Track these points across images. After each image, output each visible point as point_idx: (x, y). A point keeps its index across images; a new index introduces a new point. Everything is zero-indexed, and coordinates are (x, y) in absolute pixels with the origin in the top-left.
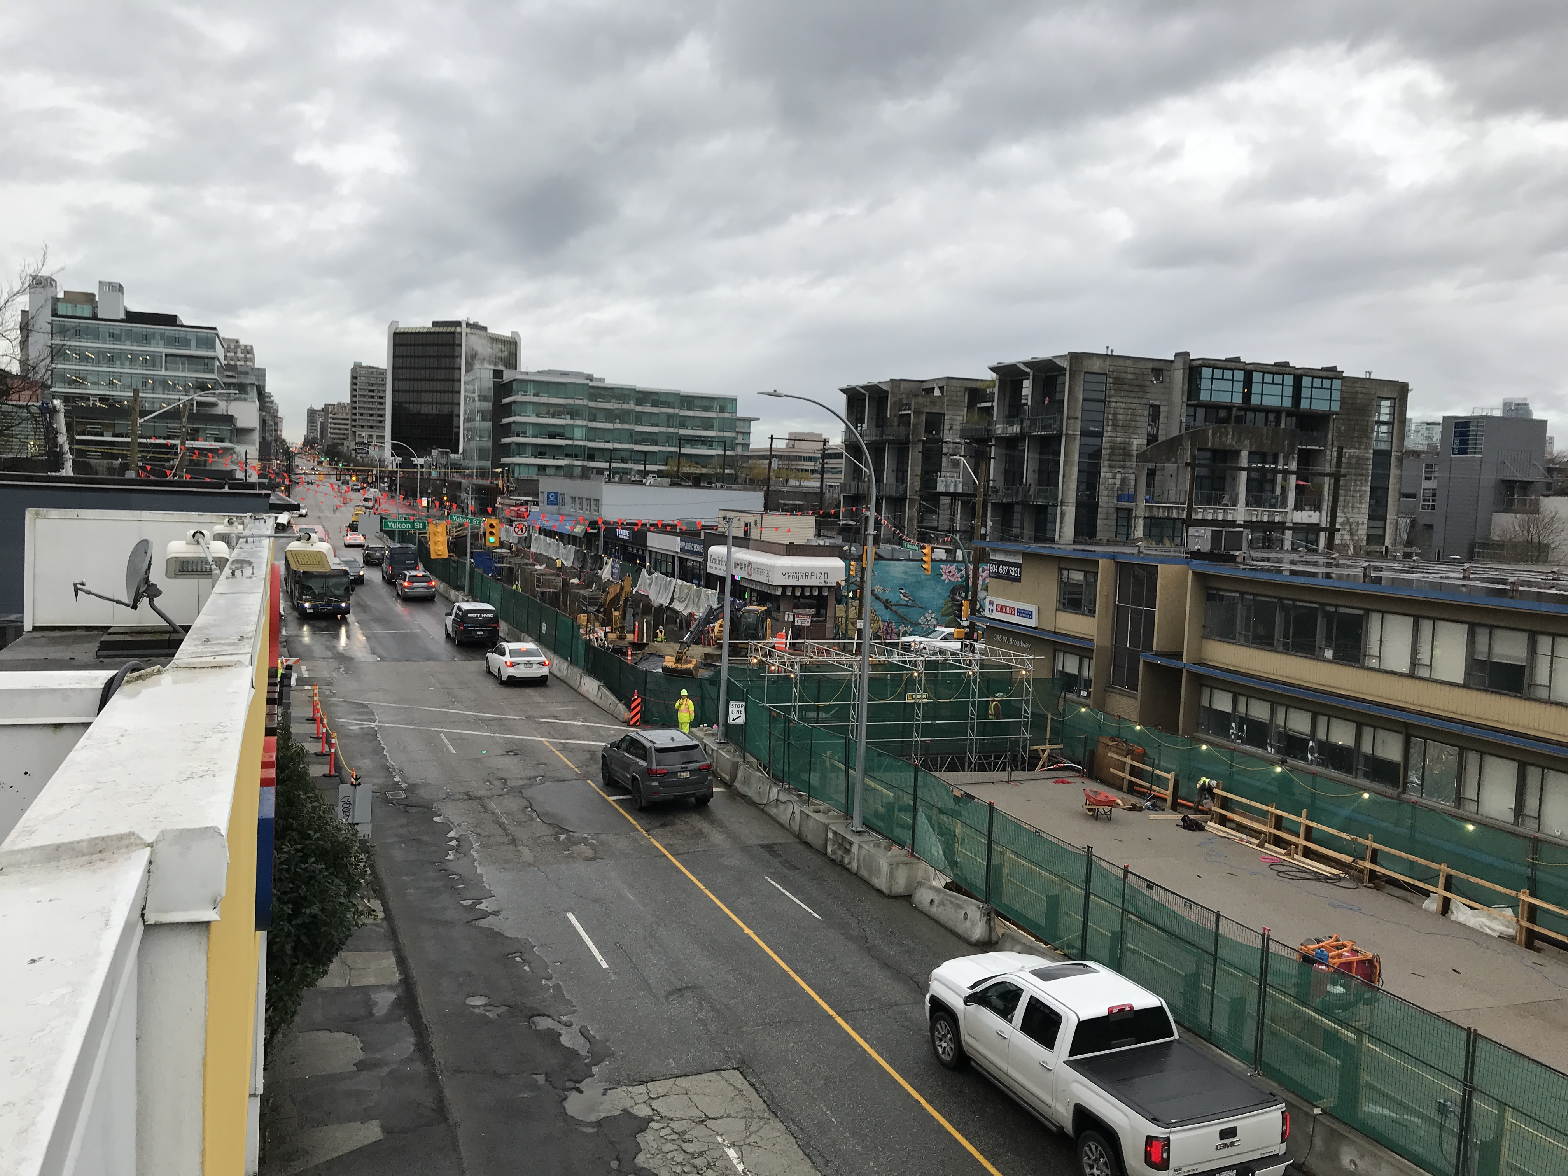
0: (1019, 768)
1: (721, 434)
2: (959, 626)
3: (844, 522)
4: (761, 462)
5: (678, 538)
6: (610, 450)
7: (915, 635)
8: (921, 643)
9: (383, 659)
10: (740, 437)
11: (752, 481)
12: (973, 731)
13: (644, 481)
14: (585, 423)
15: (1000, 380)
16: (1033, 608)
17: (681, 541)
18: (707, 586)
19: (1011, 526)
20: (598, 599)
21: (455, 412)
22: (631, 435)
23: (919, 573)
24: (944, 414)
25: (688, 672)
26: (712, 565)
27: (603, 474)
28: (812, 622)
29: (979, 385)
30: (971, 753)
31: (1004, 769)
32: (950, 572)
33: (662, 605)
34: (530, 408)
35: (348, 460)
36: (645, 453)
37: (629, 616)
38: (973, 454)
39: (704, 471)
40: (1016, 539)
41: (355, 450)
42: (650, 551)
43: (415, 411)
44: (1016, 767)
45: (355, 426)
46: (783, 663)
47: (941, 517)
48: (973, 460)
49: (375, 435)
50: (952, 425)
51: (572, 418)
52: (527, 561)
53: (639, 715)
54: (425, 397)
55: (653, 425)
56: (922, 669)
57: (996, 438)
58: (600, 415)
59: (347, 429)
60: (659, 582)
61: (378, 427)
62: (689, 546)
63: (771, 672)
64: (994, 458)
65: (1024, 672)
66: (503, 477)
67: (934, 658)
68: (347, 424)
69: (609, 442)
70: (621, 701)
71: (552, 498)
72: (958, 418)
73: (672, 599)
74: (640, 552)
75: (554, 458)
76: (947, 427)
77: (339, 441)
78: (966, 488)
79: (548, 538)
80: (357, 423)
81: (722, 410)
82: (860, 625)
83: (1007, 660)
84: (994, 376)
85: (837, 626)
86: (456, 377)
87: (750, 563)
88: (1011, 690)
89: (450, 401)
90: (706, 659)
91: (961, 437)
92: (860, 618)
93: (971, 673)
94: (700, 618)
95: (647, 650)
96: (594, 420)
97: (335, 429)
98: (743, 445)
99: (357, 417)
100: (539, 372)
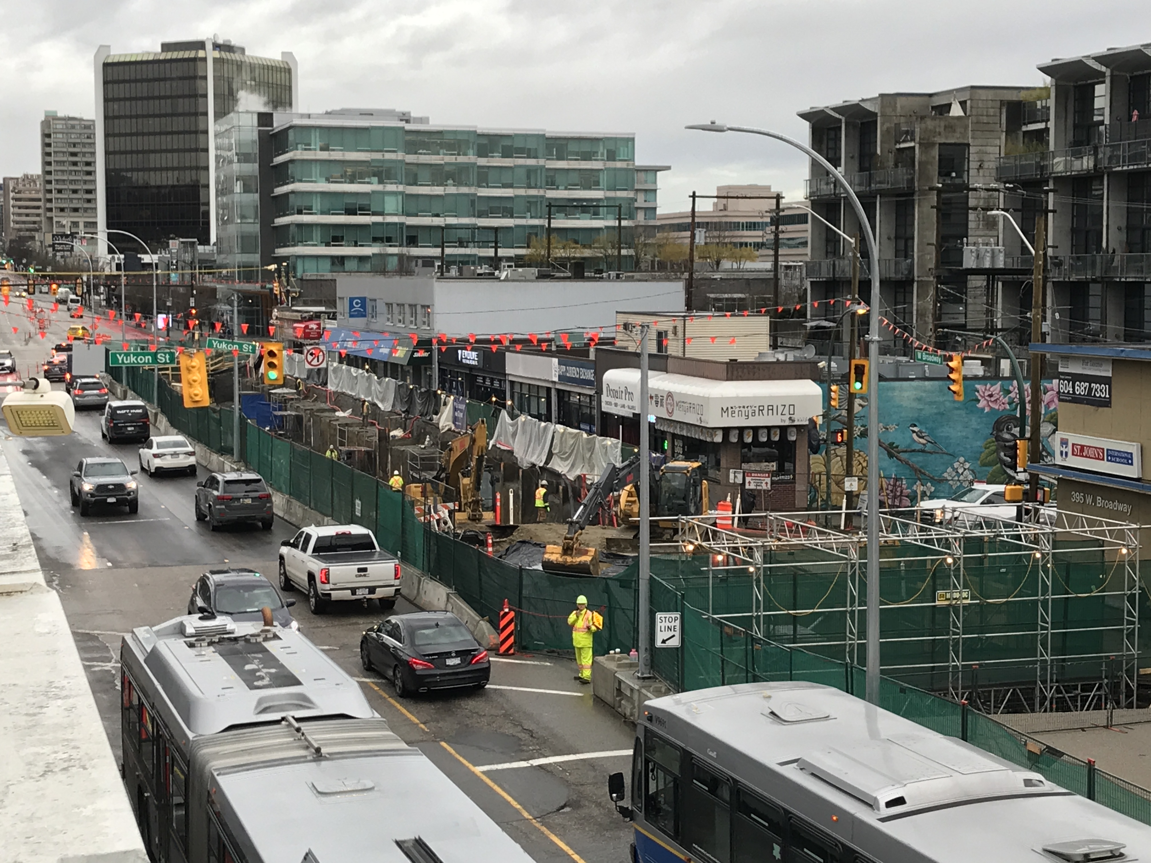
0: (1123, 703)
1: (611, 194)
2: (1010, 480)
3: (814, 324)
4: (676, 234)
5: (555, 361)
6: (441, 229)
7: (939, 498)
8: (954, 510)
9: (116, 565)
10: (641, 197)
11: (662, 266)
12: (1046, 648)
13: (497, 273)
14: (401, 188)
15: (1057, 87)
16: (1133, 448)
17: (560, 364)
18: (604, 433)
19: (1085, 318)
20: (433, 459)
21: (202, 182)
22: (473, 202)
23: (941, 399)
24: (968, 145)
25: (583, 569)
26: (609, 399)
27: (433, 266)
28: (772, 482)
29: (1022, 96)
30: (1044, 682)
31: (1098, 707)
32: (991, 396)
33: (534, 465)
34: (316, 170)
35: (43, 262)
36: (496, 230)
37: (485, 485)
38: (1019, 207)
39: (587, 253)
40: (1095, 339)
41: (53, 246)
42: (512, 383)
43: (141, 182)
44: (1118, 703)
45: (50, 210)
46: (736, 550)
47: (970, 308)
48: (1020, 214)
49: (81, 221)
50: (982, 161)
51: (380, 182)
52: (323, 406)
53: (512, 639)
54: (155, 160)
55: (505, 186)
56: (959, 552)
57: (1056, 179)
58: (424, 175)
59: (38, 215)
60: (528, 429)
61: (86, 210)
62: (573, 372)
63: (717, 564)
64: (1054, 211)
65: (1124, 551)
66: (279, 277)
67: (977, 533)
68: (38, 208)
69: (437, 215)
70: (482, 616)
71: (357, 307)
72: (990, 149)
73: (550, 456)
74: (496, 384)
75: (356, 245)
76: (973, 165)
77: (28, 234)
78: (1010, 260)
79: (353, 369)
80: (53, 205)
81: (612, 156)
82: (851, 484)
83: (1096, 533)
84: (1047, 80)
85: (813, 489)
86: (201, 127)
87: (670, 395)
88: (1103, 581)
89: (194, 164)
90: (608, 547)
91: (997, 180)
92: (849, 473)
93: (1038, 555)
94: (598, 484)
95: (516, 536)
96: (415, 184)
97: (20, 215)
98: (646, 209)
99: (54, 195)
100: (327, 113)
